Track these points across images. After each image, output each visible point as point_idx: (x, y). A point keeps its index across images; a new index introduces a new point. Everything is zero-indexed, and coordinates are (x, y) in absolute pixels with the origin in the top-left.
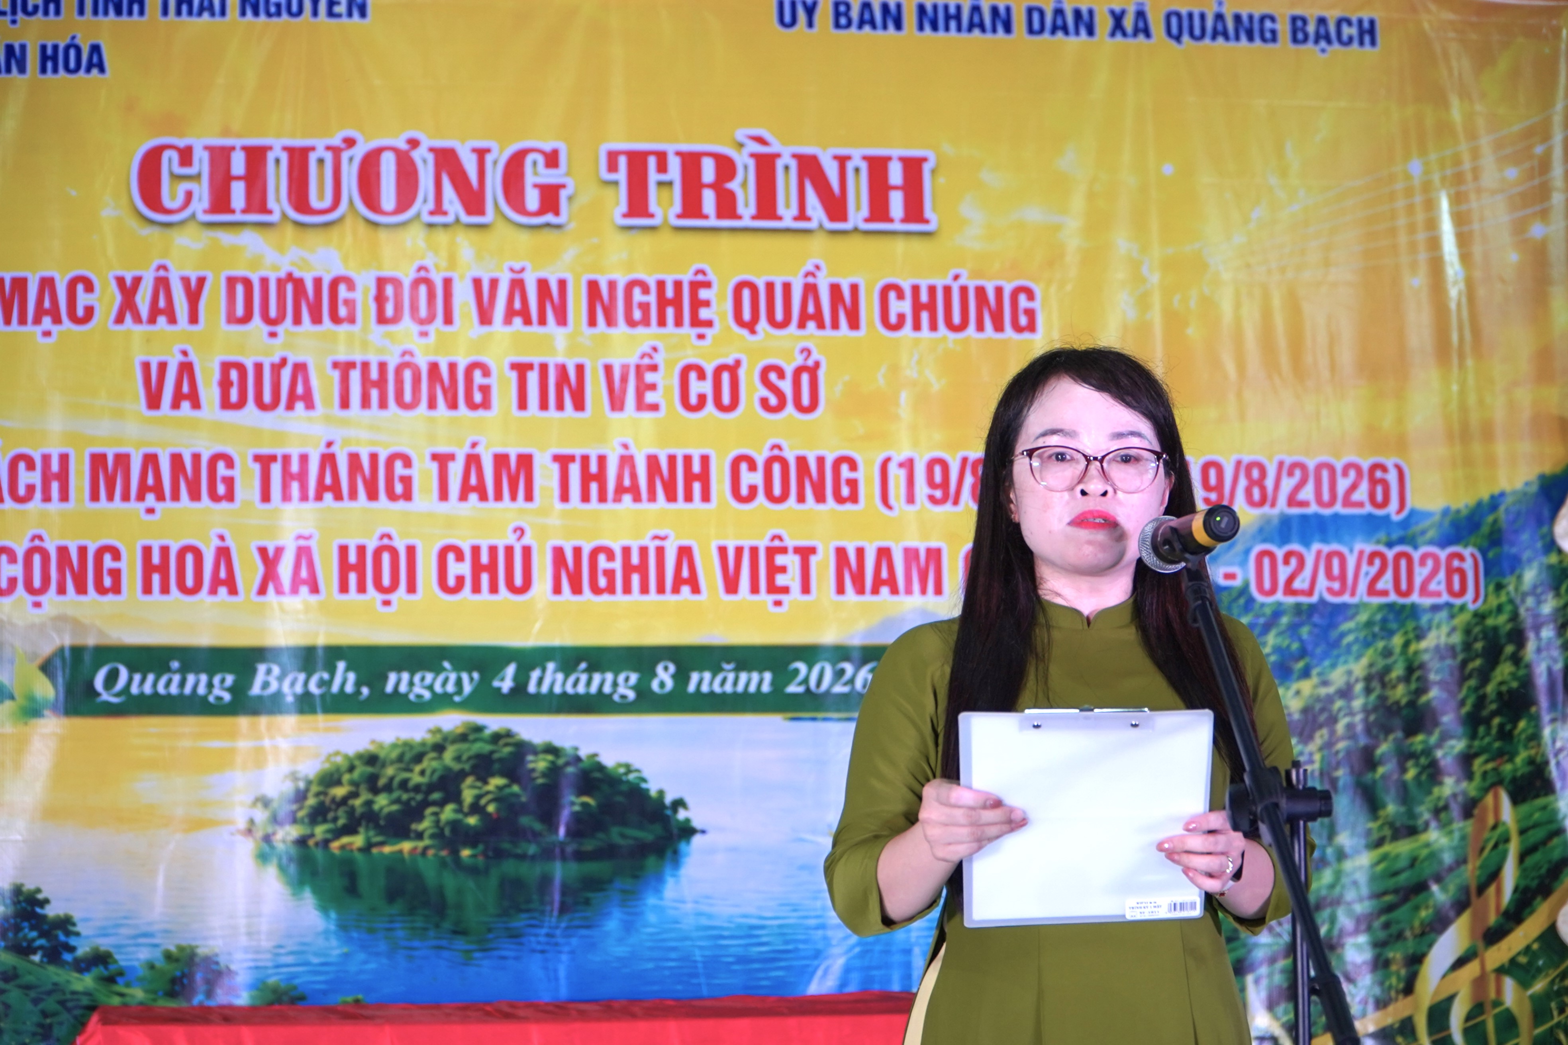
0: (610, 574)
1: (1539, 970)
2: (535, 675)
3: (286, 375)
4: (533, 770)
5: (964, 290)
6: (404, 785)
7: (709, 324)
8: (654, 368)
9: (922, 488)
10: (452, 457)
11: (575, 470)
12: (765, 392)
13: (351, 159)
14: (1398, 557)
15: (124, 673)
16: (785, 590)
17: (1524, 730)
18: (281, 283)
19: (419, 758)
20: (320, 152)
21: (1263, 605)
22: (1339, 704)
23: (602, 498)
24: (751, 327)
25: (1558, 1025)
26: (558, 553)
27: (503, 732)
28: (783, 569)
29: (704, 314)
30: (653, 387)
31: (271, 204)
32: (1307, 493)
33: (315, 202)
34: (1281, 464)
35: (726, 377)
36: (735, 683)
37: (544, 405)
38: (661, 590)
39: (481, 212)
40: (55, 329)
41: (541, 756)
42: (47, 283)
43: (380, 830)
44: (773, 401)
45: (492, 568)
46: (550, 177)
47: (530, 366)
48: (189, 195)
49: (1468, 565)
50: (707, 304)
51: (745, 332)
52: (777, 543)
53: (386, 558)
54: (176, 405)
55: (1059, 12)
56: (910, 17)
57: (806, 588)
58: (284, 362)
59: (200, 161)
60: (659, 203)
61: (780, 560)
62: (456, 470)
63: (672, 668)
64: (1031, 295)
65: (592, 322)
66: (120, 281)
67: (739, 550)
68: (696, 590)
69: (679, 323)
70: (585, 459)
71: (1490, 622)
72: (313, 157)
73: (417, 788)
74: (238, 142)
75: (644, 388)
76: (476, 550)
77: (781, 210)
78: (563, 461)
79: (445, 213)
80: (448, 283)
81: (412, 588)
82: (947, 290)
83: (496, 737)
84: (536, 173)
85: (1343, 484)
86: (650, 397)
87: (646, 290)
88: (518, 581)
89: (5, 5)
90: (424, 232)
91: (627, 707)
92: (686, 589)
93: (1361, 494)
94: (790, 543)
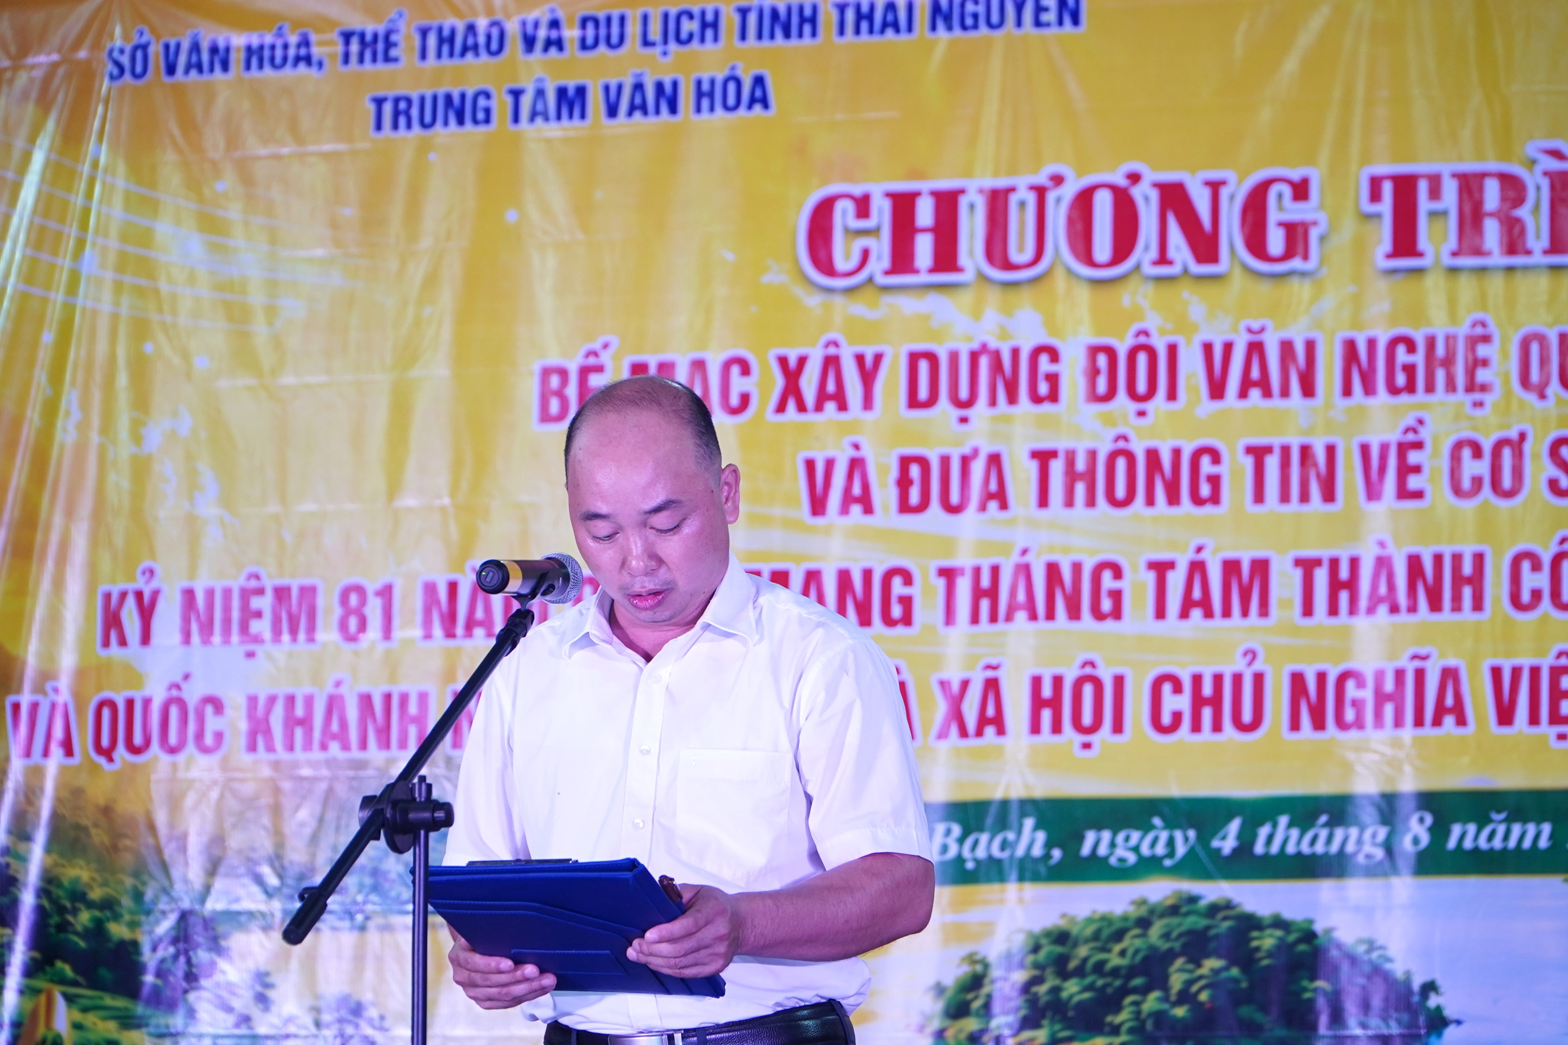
0: (1357, 704)
2: (1264, 831)
3: (978, 468)
4: (1257, 949)
6: (1099, 968)
7: (1488, 388)
8: (1418, 445)
10: (1170, 565)
11: (1321, 577)
12: (1554, 470)
13: (1058, 200)
18: (974, 357)
19: (1119, 936)
20: (1022, 193)
23: (1353, 611)
24: (1539, 390)
26: (1297, 679)
27: (1222, 902)
28: (1566, 694)
29: (1483, 375)
30: (1417, 469)
31: (963, 259)
33: (1016, 257)
35: (1507, 454)
36: (1506, 837)
37: (1285, 497)
38: (1419, 722)
39: (1215, 259)
41: (1268, 932)
42: (698, 365)
43: (1069, 1023)
44: (1564, 482)
45: (1216, 701)
46: (1296, 212)
47: (1268, 450)
48: (865, 255)
50: (1486, 363)
51: (1531, 398)
52: (1563, 661)
53: (1088, 690)
54: (844, 510)
58: (976, 452)
59: (880, 211)
60: (1430, 238)
61: (1565, 682)
62: (1176, 581)
63: (1429, 820)
65: (1347, 391)
66: (783, 361)
67: (1516, 672)
68: (1461, 721)
69: (1450, 388)
70: (1334, 563)
72: (1014, 199)
73: (1115, 972)
74: (925, 186)
75: (1406, 470)
76: (1197, 679)
78: (1307, 566)
79: (1170, 263)
80: (1172, 350)
81: (1118, 727)
83: (1214, 909)
84: (1280, 208)
86: (1414, 482)
87: (1412, 348)
88: (1247, 716)
89: (655, 32)
90: (1150, 289)
91: (1372, 871)
92: (1449, 720)
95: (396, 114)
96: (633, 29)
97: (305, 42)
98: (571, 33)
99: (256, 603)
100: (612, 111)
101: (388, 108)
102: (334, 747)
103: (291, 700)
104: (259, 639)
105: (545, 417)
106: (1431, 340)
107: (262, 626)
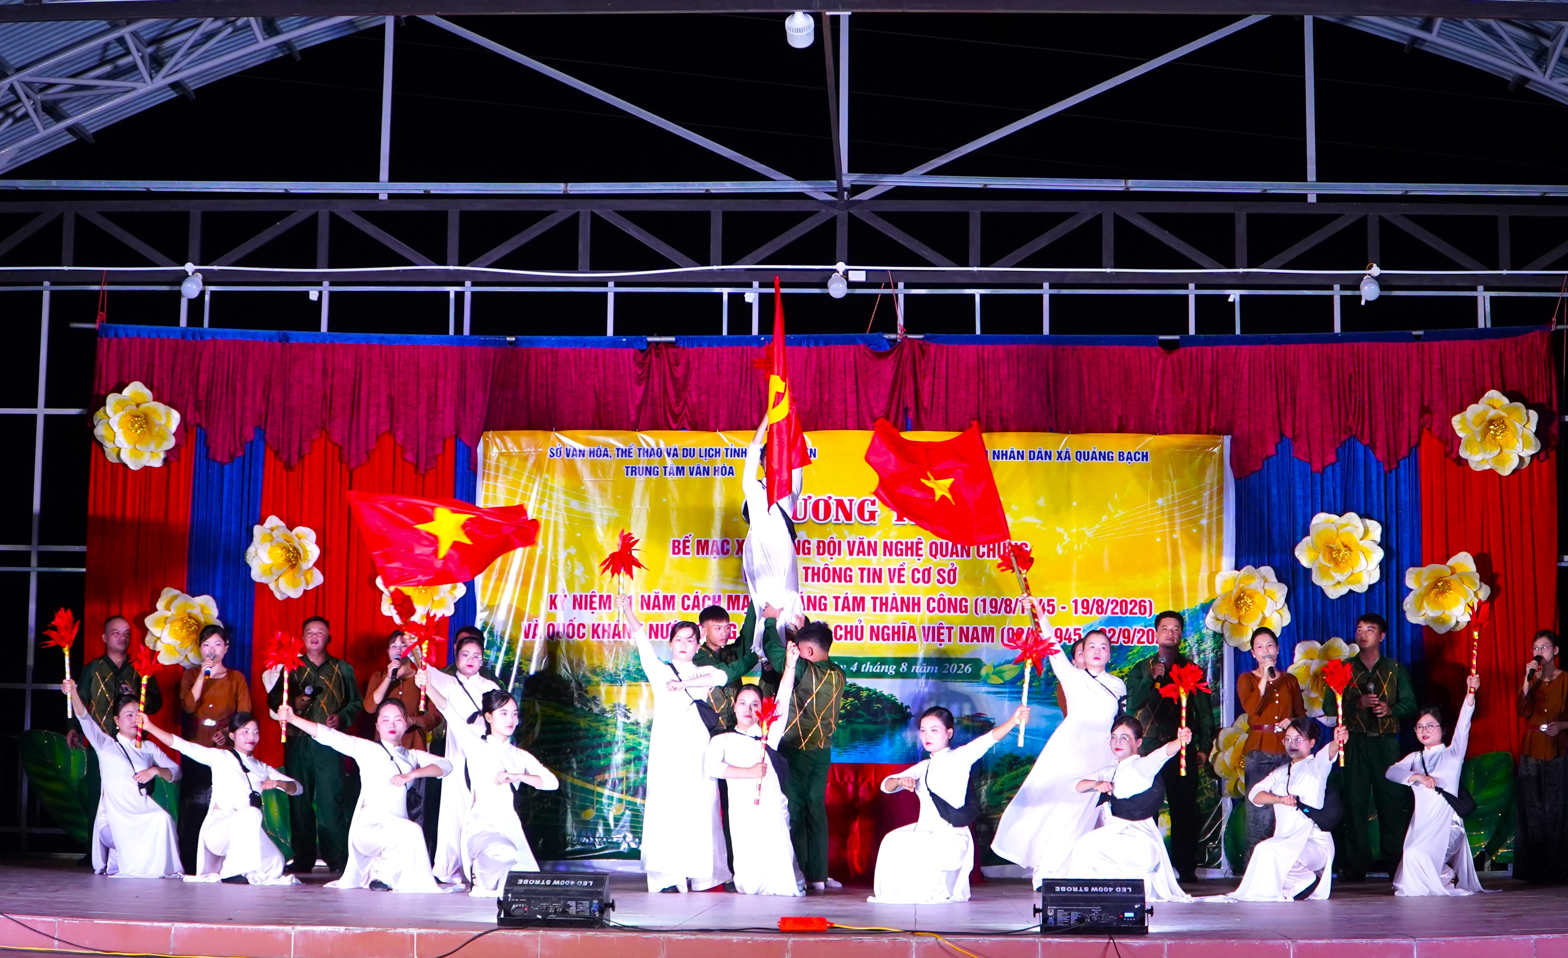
0: (888, 634)
2: (864, 666)
4: (862, 696)
7: (921, 555)
8: (904, 569)
9: (988, 609)
10: (839, 597)
11: (878, 602)
12: (939, 577)
13: (810, 503)
16: (943, 640)
23: (886, 611)
24: (935, 557)
26: (872, 628)
27: (853, 684)
28: (943, 634)
29: (920, 552)
30: (903, 576)
32: (1118, 610)
33: (799, 517)
34: (1109, 600)
35: (926, 572)
36: (926, 670)
37: (869, 581)
38: (904, 640)
39: (851, 520)
40: (718, 556)
41: (865, 692)
42: (715, 542)
44: (941, 580)
45: (851, 632)
46: (872, 508)
47: (865, 569)
50: (921, 549)
51: (933, 558)
52: (941, 626)
55: (1040, 452)
57: (950, 640)
61: (942, 631)
62: (841, 601)
63: (906, 664)
65: (885, 555)
66: (738, 541)
67: (929, 627)
68: (915, 640)
69: (912, 555)
70: (881, 598)
75: (900, 575)
76: (846, 627)
78: (875, 599)
79: (839, 520)
80: (840, 542)
83: (851, 685)
84: (868, 507)
85: (1130, 607)
86: (902, 579)
87: (902, 544)
88: (859, 637)
89: (703, 454)
90: (833, 526)
91: (892, 677)
92: (912, 640)
93: (1136, 610)
94: (945, 626)
95: (632, 471)
96: (697, 452)
97: (606, 450)
98: (680, 453)
99: (594, 599)
100: (691, 474)
101: (630, 469)
102: (616, 637)
103: (604, 625)
104: (595, 609)
105: (674, 553)
106: (907, 543)
107: (596, 605)
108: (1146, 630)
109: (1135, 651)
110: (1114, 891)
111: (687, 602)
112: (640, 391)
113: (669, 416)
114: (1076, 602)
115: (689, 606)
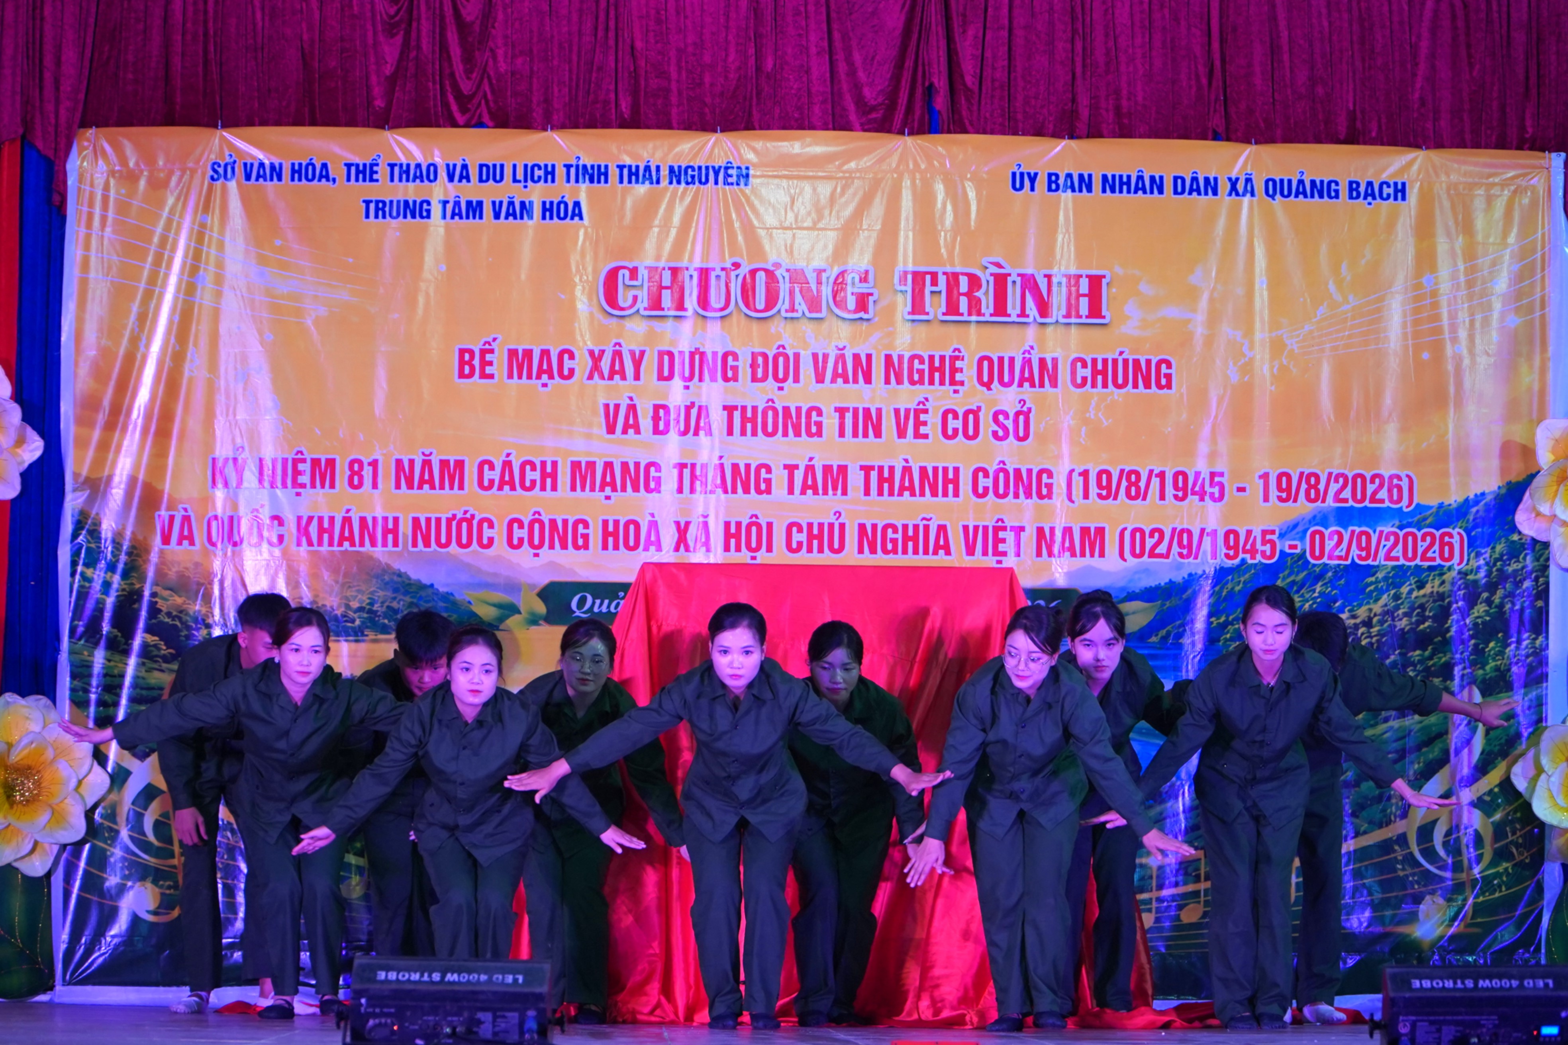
0: (894, 542)
1: (1498, 806)
3: (694, 412)
5: (1126, 361)
7: (962, 383)
8: (926, 411)
9: (1093, 490)
10: (796, 467)
11: (874, 475)
12: (996, 428)
14: (1406, 536)
15: (590, 599)
16: (1004, 554)
17: (1493, 648)
18: (692, 355)
20: (718, 272)
21: (1314, 565)
22: (1362, 630)
23: (891, 494)
24: (988, 386)
25: (1511, 842)
26: (862, 527)
28: (1003, 541)
29: (958, 377)
30: (925, 423)
31: (687, 304)
32: (1347, 494)
33: (714, 303)
34: (1330, 474)
35: (971, 417)
37: (855, 435)
38: (926, 551)
39: (819, 311)
40: (550, 382)
42: (545, 353)
44: (1001, 433)
45: (820, 537)
46: (863, 288)
47: (847, 409)
48: (635, 298)
49: (1456, 540)
50: (960, 370)
51: (984, 389)
52: (1000, 524)
53: (754, 530)
54: (625, 432)
55: (1195, 179)
56: (1097, 184)
57: (1017, 552)
58: (693, 404)
59: (643, 276)
60: (931, 306)
61: (1001, 535)
62: (799, 475)
64: (1169, 366)
65: (887, 382)
66: (591, 352)
67: (976, 528)
68: (948, 552)
69: (942, 383)
70: (881, 469)
71: (1471, 577)
72: (713, 275)
74: (666, 265)
75: (918, 424)
76: (810, 525)
77: (1009, 310)
78: (867, 469)
79: (796, 311)
80: (797, 356)
81: (770, 548)
82: (1115, 361)
84: (853, 286)
85: (1370, 488)
86: (923, 430)
87: (922, 361)
88: (836, 545)
89: (520, 176)
90: (782, 323)
92: (942, 551)
93: (1383, 494)
94: (1008, 524)
95: (377, 209)
96: (508, 172)
97: (325, 168)
98: (474, 173)
99: (301, 467)
100: (497, 216)
101: (372, 206)
102: (346, 544)
103: (321, 519)
104: (303, 486)
105: (462, 375)
106: (932, 358)
107: (305, 479)
108: (1401, 534)
109: (1380, 575)
110: (1521, 986)
111: (488, 475)
112: (390, 51)
113: (451, 100)
114: (1265, 476)
115: (492, 482)
